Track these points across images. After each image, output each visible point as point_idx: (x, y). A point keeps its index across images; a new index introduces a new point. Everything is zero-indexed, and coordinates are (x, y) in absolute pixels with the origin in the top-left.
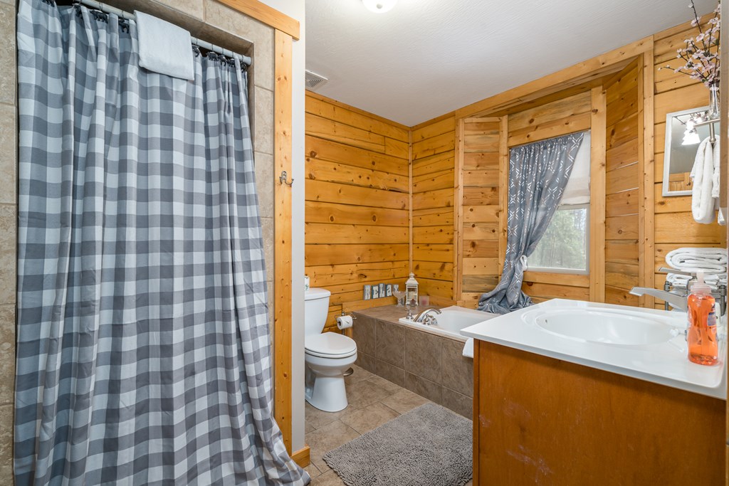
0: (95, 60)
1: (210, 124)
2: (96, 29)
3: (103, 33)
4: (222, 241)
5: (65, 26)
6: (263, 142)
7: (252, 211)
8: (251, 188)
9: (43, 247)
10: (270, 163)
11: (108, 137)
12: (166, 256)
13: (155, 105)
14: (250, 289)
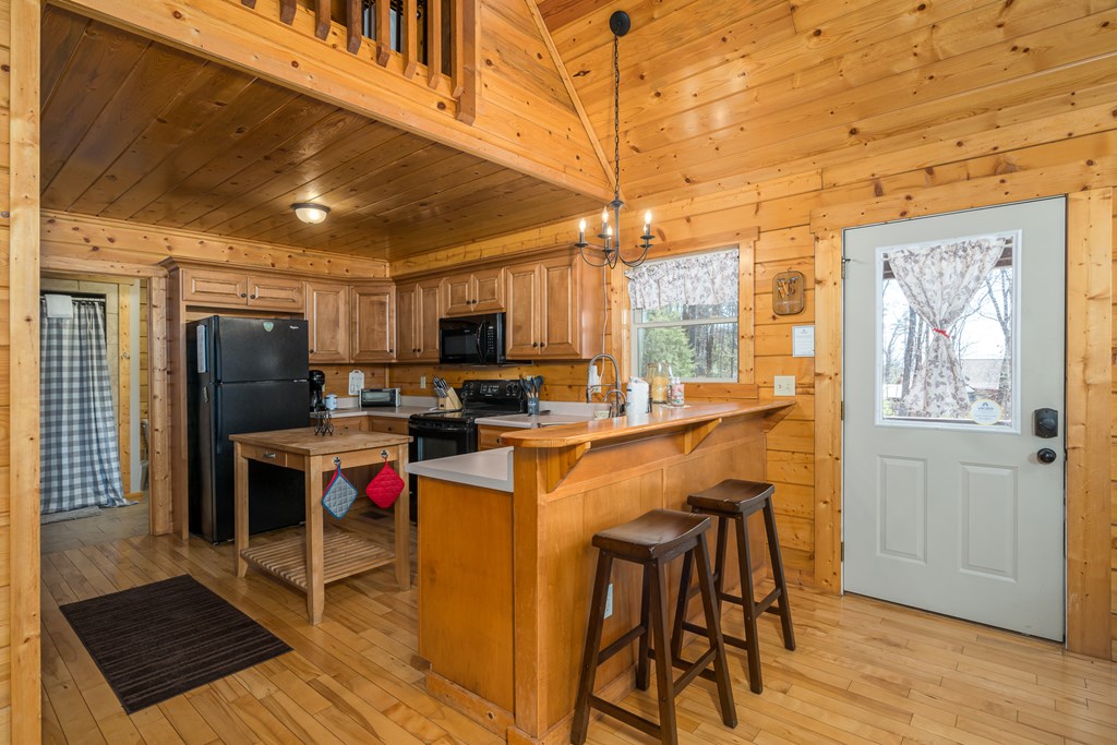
1: (82, 334)
4: (88, 378)
10: (116, 349)
12: (59, 395)
13: (54, 331)
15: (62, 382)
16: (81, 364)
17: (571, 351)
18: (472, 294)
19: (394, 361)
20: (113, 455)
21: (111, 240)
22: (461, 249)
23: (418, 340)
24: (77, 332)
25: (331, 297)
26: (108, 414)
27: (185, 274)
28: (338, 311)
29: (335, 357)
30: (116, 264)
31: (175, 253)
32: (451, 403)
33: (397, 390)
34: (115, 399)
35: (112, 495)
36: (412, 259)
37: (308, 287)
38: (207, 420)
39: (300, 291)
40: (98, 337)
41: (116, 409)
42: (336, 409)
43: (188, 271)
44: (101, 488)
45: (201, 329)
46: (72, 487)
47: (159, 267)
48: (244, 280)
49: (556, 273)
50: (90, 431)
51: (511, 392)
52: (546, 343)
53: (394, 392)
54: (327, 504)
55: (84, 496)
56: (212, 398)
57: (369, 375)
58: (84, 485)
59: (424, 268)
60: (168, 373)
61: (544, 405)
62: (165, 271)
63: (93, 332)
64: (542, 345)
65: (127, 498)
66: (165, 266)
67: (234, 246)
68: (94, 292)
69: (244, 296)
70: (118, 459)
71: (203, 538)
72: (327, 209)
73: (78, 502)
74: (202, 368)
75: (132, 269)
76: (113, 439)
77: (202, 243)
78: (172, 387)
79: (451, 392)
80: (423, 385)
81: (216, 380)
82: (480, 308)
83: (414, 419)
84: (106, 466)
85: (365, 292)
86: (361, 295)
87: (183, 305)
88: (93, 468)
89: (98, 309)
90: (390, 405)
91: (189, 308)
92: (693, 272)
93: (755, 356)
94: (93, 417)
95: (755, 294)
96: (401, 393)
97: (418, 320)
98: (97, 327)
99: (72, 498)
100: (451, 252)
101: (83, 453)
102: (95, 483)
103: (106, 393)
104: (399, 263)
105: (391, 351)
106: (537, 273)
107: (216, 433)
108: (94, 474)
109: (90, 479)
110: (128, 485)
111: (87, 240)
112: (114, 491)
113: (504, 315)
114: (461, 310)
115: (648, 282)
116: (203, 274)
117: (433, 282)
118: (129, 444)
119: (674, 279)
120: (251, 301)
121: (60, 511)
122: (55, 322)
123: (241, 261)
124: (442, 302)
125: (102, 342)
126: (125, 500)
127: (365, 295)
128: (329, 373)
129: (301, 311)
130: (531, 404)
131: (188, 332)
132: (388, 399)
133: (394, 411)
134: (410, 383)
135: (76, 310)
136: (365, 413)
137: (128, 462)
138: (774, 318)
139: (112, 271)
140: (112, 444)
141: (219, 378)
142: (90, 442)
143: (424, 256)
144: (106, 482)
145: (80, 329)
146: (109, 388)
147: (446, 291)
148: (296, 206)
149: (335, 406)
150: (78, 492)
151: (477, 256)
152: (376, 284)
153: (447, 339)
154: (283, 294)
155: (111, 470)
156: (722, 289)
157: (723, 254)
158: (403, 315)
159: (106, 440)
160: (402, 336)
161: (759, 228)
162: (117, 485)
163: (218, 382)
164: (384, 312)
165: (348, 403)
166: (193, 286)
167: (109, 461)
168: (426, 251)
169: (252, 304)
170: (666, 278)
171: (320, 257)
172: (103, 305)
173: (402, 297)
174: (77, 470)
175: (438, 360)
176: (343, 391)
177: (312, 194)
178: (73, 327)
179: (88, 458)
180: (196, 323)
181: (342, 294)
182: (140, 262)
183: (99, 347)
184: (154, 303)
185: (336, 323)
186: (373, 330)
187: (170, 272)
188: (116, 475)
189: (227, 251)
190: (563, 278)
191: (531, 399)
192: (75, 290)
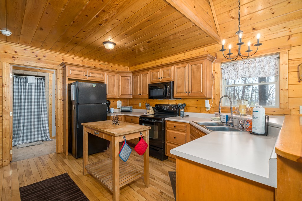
0: (22, 83)
1: (38, 88)
2: (22, 79)
3: (23, 80)
4: (40, 101)
5: (18, 80)
6: (47, 90)
7: (45, 100)
8: (45, 97)
9: (16, 113)
10: (48, 93)
11: (23, 92)
12: (31, 107)
13: (30, 87)
14: (44, 114)
15: (32, 103)
16: (38, 97)
17: (202, 95)
18: (161, 76)
19: (132, 98)
20: (47, 125)
21: (44, 57)
22: (154, 62)
23: (140, 91)
24: (37, 88)
25: (113, 77)
26: (46, 113)
27: (68, 68)
28: (115, 81)
29: (114, 96)
30: (46, 64)
31: (64, 61)
32: (151, 112)
33: (132, 107)
34: (48, 108)
35: (46, 137)
36: (137, 66)
37: (106, 74)
38: (74, 117)
39: (103, 75)
40: (43, 89)
41: (48, 111)
42: (114, 113)
43: (69, 67)
44: (43, 135)
45: (73, 86)
46: (34, 135)
47: (59, 66)
48: (86, 71)
49: (195, 67)
50: (40, 118)
51: (174, 109)
52: (191, 92)
53: (131, 107)
54: (121, 156)
55: (38, 137)
56: (76, 109)
57: (123, 102)
58: (38, 134)
59: (141, 68)
60: (62, 100)
61: (186, 114)
62: (61, 67)
63: (41, 88)
64: (189, 92)
65: (51, 138)
66: (62, 66)
67: (83, 60)
68: (42, 75)
69: (86, 76)
70: (48, 126)
71: (72, 155)
72: (115, 44)
73: (36, 139)
74: (73, 99)
75: (51, 66)
76: (47, 120)
77: (73, 59)
78: (64, 105)
79: (151, 108)
80: (140, 106)
81: (77, 103)
82: (163, 80)
83: (141, 117)
84: (45, 129)
85: (123, 76)
86: (121, 77)
87: (67, 78)
88: (41, 129)
89: (43, 81)
90: (130, 112)
91: (69, 79)
92: (253, 65)
93: (288, 97)
94: (41, 113)
95: (288, 72)
96: (133, 108)
97: (140, 85)
98: (43, 86)
99: (34, 138)
100: (150, 63)
101: (38, 125)
102: (41, 134)
103: (45, 106)
104: (132, 68)
105: (131, 95)
106: (187, 67)
107: (77, 121)
108: (41, 131)
109: (40, 132)
110: (51, 134)
111: (37, 56)
112: (47, 136)
113: (173, 82)
114: (156, 81)
115: (231, 69)
116: (73, 68)
117: (146, 72)
118: (51, 122)
119: (243, 68)
120: (88, 78)
121: (31, 142)
122: (30, 84)
123: (86, 65)
124: (149, 78)
125: (44, 91)
126: (50, 139)
127: (123, 77)
128: (112, 101)
129: (104, 81)
130: (182, 113)
131: (68, 87)
132: (129, 110)
133: (131, 114)
134: (136, 105)
135: (37, 81)
136: (123, 114)
137: (51, 127)
138: (299, 82)
139: (45, 67)
140: (46, 122)
141: (78, 102)
142: (40, 121)
143: (141, 65)
144: (45, 133)
145: (37, 87)
146: (46, 105)
147: (151, 75)
148: (105, 43)
149: (113, 112)
150: (36, 136)
151: (160, 64)
152: (126, 73)
153: (151, 90)
154: (98, 76)
155: (46, 130)
156: (269, 71)
157: (268, 58)
158: (135, 83)
159: (45, 121)
160: (134, 90)
161: (291, 45)
162: (48, 134)
163: (78, 104)
164: (129, 82)
165: (117, 111)
166: (70, 72)
167: (45, 127)
168: (142, 63)
169: (89, 79)
170: (240, 68)
171: (109, 65)
172: (45, 79)
173: (135, 77)
174: (36, 130)
175: (148, 98)
176: (115, 107)
177: (110, 38)
178: (36, 86)
179: (39, 126)
180: (71, 84)
181: (116, 76)
182: (53, 64)
183: (43, 92)
184: (58, 78)
185: (114, 85)
186: (125, 88)
187: (63, 68)
188: (48, 131)
189: (81, 62)
190: (199, 68)
191: (182, 111)
192: (36, 75)
